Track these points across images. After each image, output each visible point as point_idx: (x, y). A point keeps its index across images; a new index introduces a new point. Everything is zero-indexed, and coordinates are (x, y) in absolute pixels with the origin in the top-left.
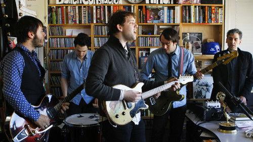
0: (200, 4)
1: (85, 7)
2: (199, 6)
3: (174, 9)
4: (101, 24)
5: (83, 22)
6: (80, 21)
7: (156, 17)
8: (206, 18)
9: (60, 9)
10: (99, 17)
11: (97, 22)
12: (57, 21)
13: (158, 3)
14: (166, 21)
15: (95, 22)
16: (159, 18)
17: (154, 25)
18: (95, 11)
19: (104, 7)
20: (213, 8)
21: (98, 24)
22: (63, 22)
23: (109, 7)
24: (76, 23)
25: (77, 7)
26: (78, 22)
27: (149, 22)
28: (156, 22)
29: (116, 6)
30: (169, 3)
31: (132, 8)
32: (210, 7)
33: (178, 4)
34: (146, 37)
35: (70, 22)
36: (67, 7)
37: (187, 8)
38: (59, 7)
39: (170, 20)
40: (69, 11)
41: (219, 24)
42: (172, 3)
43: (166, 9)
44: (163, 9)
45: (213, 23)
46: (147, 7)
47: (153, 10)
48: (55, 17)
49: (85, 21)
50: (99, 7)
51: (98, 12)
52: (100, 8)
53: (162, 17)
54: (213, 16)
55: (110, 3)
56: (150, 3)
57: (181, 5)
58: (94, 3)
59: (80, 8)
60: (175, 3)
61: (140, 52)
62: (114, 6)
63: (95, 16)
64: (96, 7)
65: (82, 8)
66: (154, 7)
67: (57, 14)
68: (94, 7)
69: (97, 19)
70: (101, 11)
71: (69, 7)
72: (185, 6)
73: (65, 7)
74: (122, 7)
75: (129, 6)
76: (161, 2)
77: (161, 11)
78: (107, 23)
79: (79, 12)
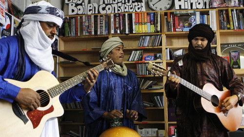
1: (101, 16)
3: (208, 14)
4: (120, 35)
5: (99, 33)
6: (96, 32)
9: (74, 20)
10: (117, 26)
11: (115, 32)
13: (190, 8)
15: (113, 32)
16: (190, 25)
18: (112, 20)
19: (125, 15)
21: (116, 35)
22: (76, 34)
24: (91, 34)
25: (93, 17)
26: (93, 33)
27: (178, 31)
29: (138, 13)
30: (204, 7)
31: (159, 15)
35: (84, 33)
36: (81, 18)
37: (224, 12)
38: (72, 18)
40: (84, 21)
42: (208, 7)
43: (198, 14)
44: (194, 14)
46: (175, 13)
47: (182, 15)
48: (67, 29)
49: (101, 31)
50: (117, 15)
51: (117, 20)
52: (119, 16)
56: (180, 8)
57: (217, 9)
58: (113, 11)
59: (96, 17)
63: (112, 25)
64: (115, 15)
65: (99, 17)
66: (184, 12)
68: (112, 16)
69: (115, 28)
70: (120, 20)
71: (84, 17)
72: (222, 11)
73: (79, 17)
74: (146, 14)
75: (154, 13)
76: (194, 7)
77: (192, 16)
78: (127, 32)
79: (96, 21)
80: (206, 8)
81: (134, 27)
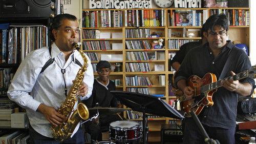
0: (227, 8)
1: (116, 11)
2: (226, 10)
3: (202, 13)
4: (132, 27)
5: (115, 26)
6: (112, 25)
7: (185, 20)
8: (234, 20)
9: (93, 14)
10: (130, 20)
11: (128, 25)
12: (90, 25)
13: (186, 7)
14: (194, 24)
15: (126, 25)
16: (188, 21)
17: (183, 28)
18: (126, 15)
19: (135, 11)
20: (240, 11)
21: (129, 27)
22: (96, 25)
23: (140, 11)
24: (108, 26)
25: (109, 12)
26: (110, 26)
27: (179, 26)
28: (184, 25)
29: (147, 10)
31: (162, 12)
32: (237, 10)
33: (205, 8)
34: (176, 40)
35: (103, 25)
36: (99, 12)
37: (215, 11)
38: (92, 12)
39: (198, 22)
40: (102, 15)
41: (246, 26)
42: (200, 6)
43: (194, 12)
44: (191, 12)
45: (241, 26)
46: (176, 11)
47: (182, 13)
48: (88, 21)
49: (117, 24)
50: (130, 11)
51: (130, 16)
52: (132, 12)
53: (190, 20)
54: (240, 19)
55: (140, 7)
56: (179, 7)
57: (209, 9)
58: (126, 8)
59: (112, 12)
60: (203, 6)
61: (170, 54)
62: (144, 11)
63: (126, 20)
64: (128, 11)
65: (114, 12)
66: (183, 10)
67: (90, 18)
68: (126, 11)
69: (128, 22)
70: (132, 15)
71: (102, 12)
72: (213, 10)
73: (97, 12)
74: (152, 11)
75: (159, 10)
76: (190, 6)
77: (190, 14)
78: (138, 26)
79: (112, 16)
80: (198, 7)
81: (143, 21)
